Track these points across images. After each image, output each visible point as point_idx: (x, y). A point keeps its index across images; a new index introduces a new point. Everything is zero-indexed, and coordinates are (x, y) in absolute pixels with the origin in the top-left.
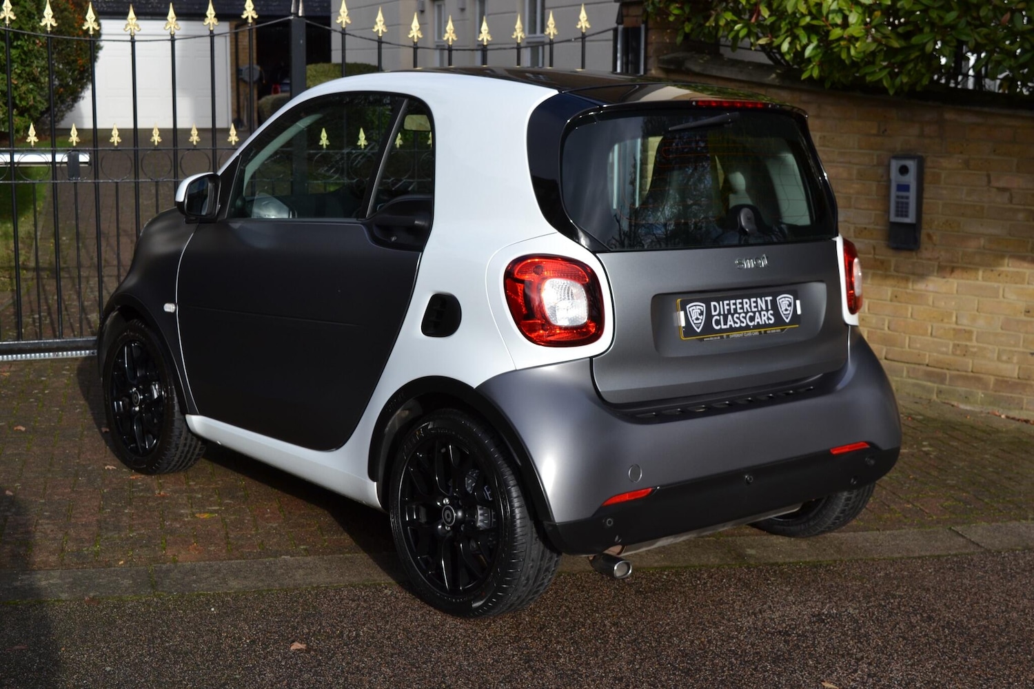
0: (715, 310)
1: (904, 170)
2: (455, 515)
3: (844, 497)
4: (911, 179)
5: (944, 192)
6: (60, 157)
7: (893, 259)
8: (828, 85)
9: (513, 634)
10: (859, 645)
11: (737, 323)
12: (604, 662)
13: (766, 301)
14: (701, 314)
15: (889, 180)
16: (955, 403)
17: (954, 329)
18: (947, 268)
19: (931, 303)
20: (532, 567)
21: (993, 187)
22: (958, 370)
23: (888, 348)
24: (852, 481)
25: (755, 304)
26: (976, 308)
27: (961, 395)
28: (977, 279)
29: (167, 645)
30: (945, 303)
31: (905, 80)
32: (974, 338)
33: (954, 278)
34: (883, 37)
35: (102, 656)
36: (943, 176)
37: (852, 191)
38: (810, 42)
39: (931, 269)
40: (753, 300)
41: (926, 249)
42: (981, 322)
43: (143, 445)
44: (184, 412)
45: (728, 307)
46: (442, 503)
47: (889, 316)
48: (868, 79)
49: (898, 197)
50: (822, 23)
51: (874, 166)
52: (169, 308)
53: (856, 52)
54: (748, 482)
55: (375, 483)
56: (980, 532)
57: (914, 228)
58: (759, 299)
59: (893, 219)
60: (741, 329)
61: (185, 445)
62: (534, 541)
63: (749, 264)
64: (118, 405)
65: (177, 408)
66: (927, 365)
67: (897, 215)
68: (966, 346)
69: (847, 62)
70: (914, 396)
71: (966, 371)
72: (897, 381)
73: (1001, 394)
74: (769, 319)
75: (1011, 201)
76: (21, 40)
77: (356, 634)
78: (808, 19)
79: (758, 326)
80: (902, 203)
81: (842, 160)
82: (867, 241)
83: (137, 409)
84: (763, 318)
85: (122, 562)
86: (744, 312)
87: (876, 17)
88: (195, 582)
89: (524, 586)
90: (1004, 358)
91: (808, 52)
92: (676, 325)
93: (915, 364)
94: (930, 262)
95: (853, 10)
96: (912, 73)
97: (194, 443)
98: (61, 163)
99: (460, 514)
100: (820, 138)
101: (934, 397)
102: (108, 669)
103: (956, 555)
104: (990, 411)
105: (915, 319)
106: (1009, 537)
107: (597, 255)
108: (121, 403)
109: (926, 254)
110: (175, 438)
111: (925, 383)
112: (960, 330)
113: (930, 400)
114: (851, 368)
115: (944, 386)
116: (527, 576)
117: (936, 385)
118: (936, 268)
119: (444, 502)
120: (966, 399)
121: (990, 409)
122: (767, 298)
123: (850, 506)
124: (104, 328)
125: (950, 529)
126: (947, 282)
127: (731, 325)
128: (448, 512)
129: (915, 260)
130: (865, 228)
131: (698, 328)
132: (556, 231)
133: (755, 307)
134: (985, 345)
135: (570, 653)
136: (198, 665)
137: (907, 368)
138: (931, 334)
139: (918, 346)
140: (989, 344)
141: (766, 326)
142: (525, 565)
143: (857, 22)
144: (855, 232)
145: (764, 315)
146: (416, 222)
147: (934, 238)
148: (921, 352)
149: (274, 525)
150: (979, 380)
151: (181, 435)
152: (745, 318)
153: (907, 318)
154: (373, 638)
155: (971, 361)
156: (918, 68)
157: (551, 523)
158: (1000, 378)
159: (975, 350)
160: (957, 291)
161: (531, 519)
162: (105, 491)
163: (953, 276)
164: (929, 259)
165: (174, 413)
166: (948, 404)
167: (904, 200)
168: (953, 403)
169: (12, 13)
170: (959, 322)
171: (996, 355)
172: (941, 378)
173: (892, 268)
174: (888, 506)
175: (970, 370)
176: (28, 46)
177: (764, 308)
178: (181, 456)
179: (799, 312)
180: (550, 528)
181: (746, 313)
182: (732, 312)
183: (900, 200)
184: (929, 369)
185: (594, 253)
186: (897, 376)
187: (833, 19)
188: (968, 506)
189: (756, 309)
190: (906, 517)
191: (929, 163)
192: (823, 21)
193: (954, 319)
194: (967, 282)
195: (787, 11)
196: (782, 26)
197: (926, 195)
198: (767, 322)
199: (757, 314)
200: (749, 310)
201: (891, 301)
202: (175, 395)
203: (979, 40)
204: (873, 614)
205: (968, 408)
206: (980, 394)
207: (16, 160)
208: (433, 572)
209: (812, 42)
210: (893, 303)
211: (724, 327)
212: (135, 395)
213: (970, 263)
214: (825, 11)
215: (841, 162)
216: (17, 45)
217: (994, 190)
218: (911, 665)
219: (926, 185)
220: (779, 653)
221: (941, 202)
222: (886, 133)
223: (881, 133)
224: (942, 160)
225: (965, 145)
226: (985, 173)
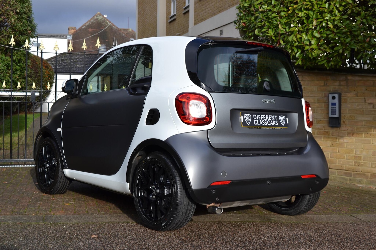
0: (255, 118)
1: (334, 98)
2: (156, 191)
3: (308, 198)
4: (336, 101)
5: (349, 105)
6: (29, 94)
7: (331, 131)
8: (305, 68)
9: (177, 236)
10: (311, 242)
11: (264, 124)
12: (211, 244)
13: (275, 117)
14: (250, 118)
15: (329, 102)
16: (356, 184)
17: (354, 156)
18: (351, 134)
19: (346, 147)
20: (184, 208)
22: (357, 172)
23: (330, 164)
24: (310, 189)
25: (270, 118)
26: (362, 148)
27: (358, 181)
28: (362, 137)
29: (45, 234)
30: (351, 146)
31: (333, 64)
32: (362, 159)
33: (354, 137)
34: (324, 49)
35: (19, 236)
36: (348, 100)
37: (315, 107)
38: (298, 52)
39: (345, 134)
40: (269, 116)
41: (343, 127)
42: (364, 153)
43: (48, 183)
44: (63, 168)
45: (260, 117)
46: (152, 188)
47: (331, 152)
48: (319, 63)
49: (332, 108)
50: (302, 45)
51: (323, 97)
52: (59, 130)
53: (314, 54)
54: (269, 184)
55: (129, 184)
56: (362, 216)
57: (338, 119)
58: (272, 116)
59: (330, 116)
60: (265, 126)
61: (63, 182)
62: (185, 198)
63: (268, 101)
64: (40, 170)
65: (60, 167)
66: (345, 170)
67: (332, 114)
68: (359, 162)
69: (312, 58)
70: (340, 182)
71: (360, 172)
72: (334, 176)
73: (373, 180)
74: (276, 123)
75: (373, 108)
76: (21, 63)
77: (117, 234)
78: (297, 43)
79: (272, 126)
80: (334, 110)
81: (311, 96)
82: (321, 125)
83: (47, 170)
84: (274, 123)
85: (34, 215)
86: (266, 120)
87: (321, 42)
88: (60, 220)
89: (181, 216)
90: (374, 166)
91: (297, 55)
92: (240, 121)
93: (341, 170)
94: (345, 131)
95: (313, 39)
96: (335, 61)
97: (66, 181)
98: (29, 96)
99: (158, 191)
101: (348, 182)
102: (21, 240)
103: (352, 222)
104: (369, 187)
105: (339, 153)
106: (373, 218)
107: (210, 93)
108: (41, 169)
109: (343, 128)
110: (59, 179)
111: (344, 177)
112: (357, 156)
113: (346, 183)
114: (309, 147)
115: (351, 178)
116: (182, 211)
117: (348, 177)
118: (347, 133)
119: (153, 187)
120: (360, 182)
121: (369, 186)
122: (275, 116)
123: (310, 202)
124: (37, 141)
125: (351, 215)
126: (351, 138)
127: (261, 124)
128: (154, 190)
129: (339, 131)
130: (320, 120)
131: (248, 123)
132: (195, 84)
133: (270, 119)
134: (367, 162)
135: (198, 241)
136: (55, 240)
137: (337, 171)
138: (346, 158)
139: (341, 163)
140: (368, 161)
141: (274, 126)
142: (182, 207)
143: (315, 43)
144: (317, 122)
145: (274, 122)
146: (145, 85)
147: (346, 122)
148: (342, 165)
149: (93, 207)
150: (364, 175)
151: (62, 178)
152: (267, 122)
153: (337, 152)
154: (123, 235)
155: (361, 168)
156: (337, 59)
157: (191, 189)
158: (373, 174)
159: (363, 163)
160: (355, 142)
161: (184, 189)
162: (32, 198)
163: (353, 136)
164: (344, 130)
165: (59, 169)
166: (354, 184)
167: (335, 109)
168: (355, 184)
169: (14, 42)
170: (356, 153)
171: (370, 165)
172: (350, 175)
173: (331, 134)
174: (327, 209)
175: (361, 171)
176: (23, 65)
177: (274, 119)
178: (61, 186)
179: (288, 123)
180: (191, 191)
181: (267, 120)
182: (262, 119)
183: (333, 109)
184: (346, 171)
185: (209, 92)
186: (334, 175)
187: (306, 43)
188: (358, 209)
189: (271, 119)
190: (334, 212)
191: (343, 95)
192: (303, 44)
193: (354, 152)
194: (358, 138)
195: (289, 41)
196: (288, 46)
197: (342, 107)
198: (275, 125)
199: (271, 121)
200: (268, 119)
201: (331, 146)
202: (60, 163)
203: (358, 47)
204: (317, 234)
205: (361, 185)
206: (365, 180)
207: (13, 94)
208: (149, 215)
209: (299, 52)
210: (332, 147)
211: (258, 124)
212: (46, 165)
213: (359, 131)
214: (303, 40)
215: (312, 96)
216: (19, 65)
217: (367, 104)
218: (331, 248)
219: (342, 103)
220: (279, 243)
221: (348, 109)
222: (327, 85)
223: (325, 85)
224: (347, 94)
225: (356, 88)
226: (363, 98)
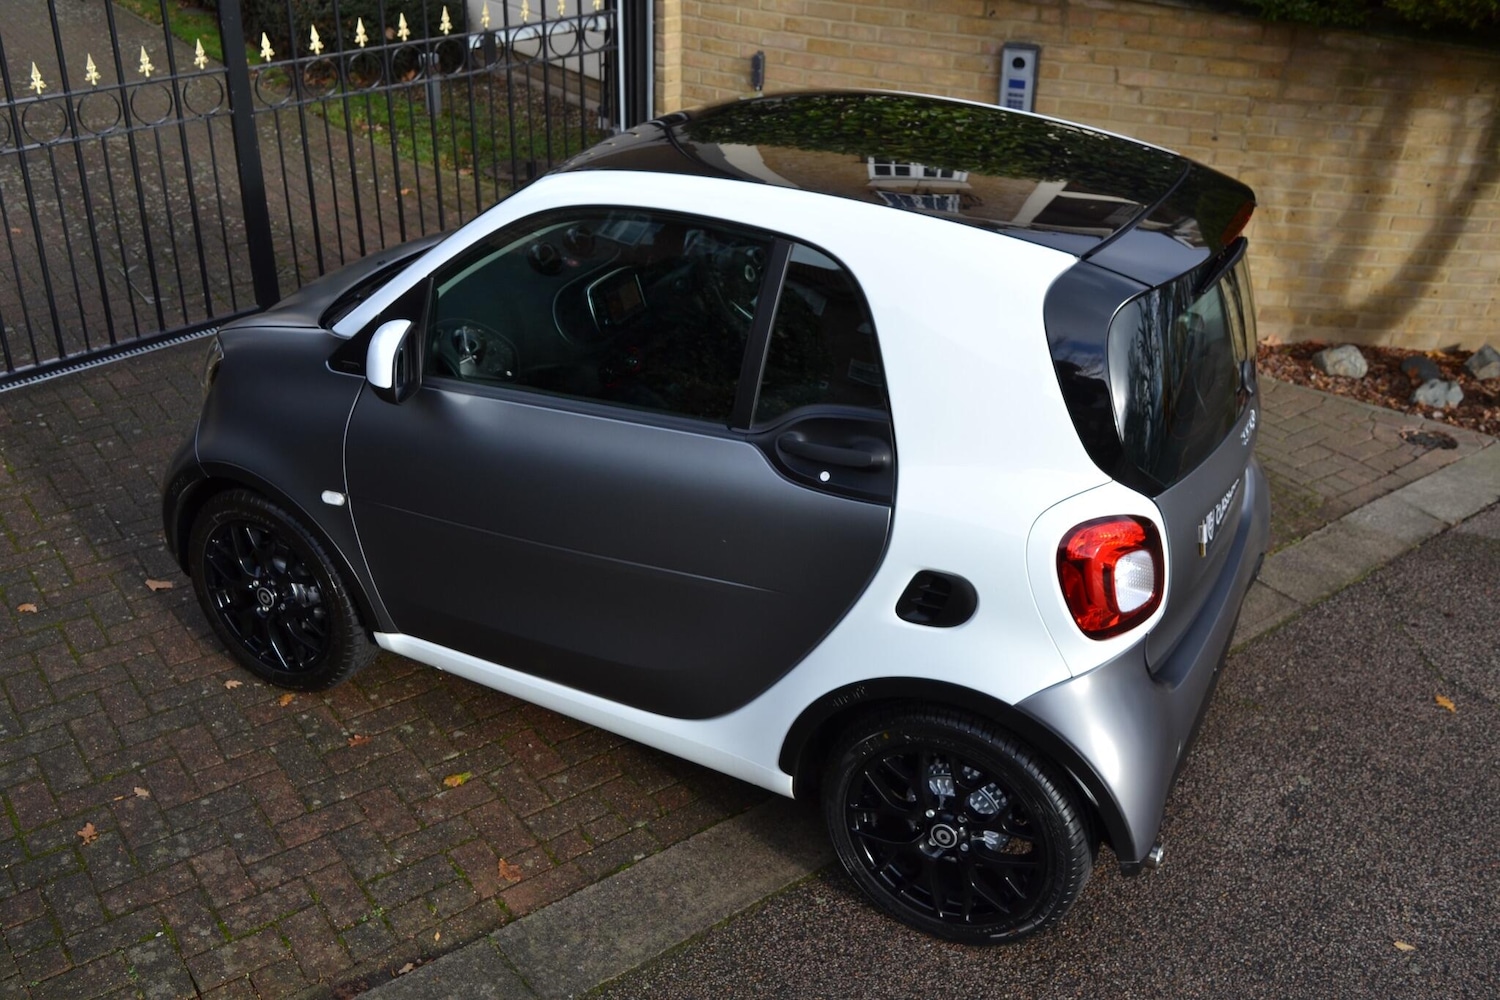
2: (956, 837)
4: (1026, 74)
5: (1063, 88)
15: (999, 71)
21: (1121, 85)
36: (1062, 70)
37: (948, 83)
44: (371, 628)
49: (1010, 95)
51: (977, 54)
52: (332, 498)
55: (791, 777)
65: (354, 621)
75: (1141, 100)
81: (935, 45)
83: (266, 609)
88: (574, 957)
100: (908, 17)
103: (1286, 624)
106: (1304, 575)
149: (564, 780)
167: (1019, 99)
183: (1013, 98)
185: (1153, 498)
191: (1046, 54)
197: (1041, 91)
212: (260, 591)
215: (936, 48)
217: (1122, 88)
218: (1434, 873)
219: (1040, 79)
220: (1310, 895)
221: (1057, 100)
222: (994, 16)
223: (988, 15)
224: (1062, 51)
225: (1091, 34)
226: (1112, 68)
